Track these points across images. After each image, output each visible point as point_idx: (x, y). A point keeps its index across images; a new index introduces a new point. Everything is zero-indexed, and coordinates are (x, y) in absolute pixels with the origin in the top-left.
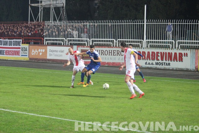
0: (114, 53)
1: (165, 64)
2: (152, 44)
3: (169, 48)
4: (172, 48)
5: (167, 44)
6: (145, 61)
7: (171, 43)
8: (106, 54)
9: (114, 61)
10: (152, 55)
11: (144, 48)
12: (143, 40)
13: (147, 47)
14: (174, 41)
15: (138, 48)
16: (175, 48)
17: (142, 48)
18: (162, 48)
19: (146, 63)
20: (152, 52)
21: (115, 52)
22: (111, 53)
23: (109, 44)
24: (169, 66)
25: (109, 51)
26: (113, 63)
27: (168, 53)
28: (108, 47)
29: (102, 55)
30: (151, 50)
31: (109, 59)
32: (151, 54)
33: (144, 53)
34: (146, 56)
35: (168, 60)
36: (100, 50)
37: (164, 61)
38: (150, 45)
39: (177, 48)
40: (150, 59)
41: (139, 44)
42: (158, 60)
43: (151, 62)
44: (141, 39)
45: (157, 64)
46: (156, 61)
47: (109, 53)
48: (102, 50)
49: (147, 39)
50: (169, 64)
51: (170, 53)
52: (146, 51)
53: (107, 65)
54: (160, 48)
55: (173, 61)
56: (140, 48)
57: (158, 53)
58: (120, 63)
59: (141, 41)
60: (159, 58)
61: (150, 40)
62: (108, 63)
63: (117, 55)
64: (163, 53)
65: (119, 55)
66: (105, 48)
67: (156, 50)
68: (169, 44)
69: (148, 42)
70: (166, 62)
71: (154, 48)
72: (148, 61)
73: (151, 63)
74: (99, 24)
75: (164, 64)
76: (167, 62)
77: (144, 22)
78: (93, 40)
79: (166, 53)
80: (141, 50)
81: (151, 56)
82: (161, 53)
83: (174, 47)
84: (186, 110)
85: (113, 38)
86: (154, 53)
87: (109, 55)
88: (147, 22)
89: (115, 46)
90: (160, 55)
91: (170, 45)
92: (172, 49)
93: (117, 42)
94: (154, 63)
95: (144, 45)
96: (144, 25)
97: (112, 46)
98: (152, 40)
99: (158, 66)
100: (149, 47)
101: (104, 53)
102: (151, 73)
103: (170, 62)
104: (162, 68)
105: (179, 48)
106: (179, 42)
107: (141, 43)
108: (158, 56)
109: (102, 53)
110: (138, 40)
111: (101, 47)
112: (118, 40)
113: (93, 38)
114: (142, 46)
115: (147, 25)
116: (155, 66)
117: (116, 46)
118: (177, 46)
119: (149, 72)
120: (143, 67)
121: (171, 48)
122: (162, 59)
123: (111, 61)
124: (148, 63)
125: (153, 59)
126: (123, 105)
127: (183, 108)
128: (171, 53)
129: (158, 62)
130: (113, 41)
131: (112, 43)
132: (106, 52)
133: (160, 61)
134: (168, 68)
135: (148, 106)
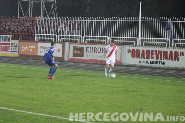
1: (161, 63)
2: (147, 42)
3: (165, 46)
4: (168, 46)
5: (163, 43)
6: (139, 60)
8: (99, 51)
10: (147, 53)
11: (139, 46)
12: (137, 38)
13: (142, 45)
15: (133, 46)
16: (171, 46)
17: (137, 46)
18: (158, 47)
19: (140, 62)
20: (147, 51)
23: (103, 41)
24: (164, 65)
25: (102, 48)
27: (164, 51)
28: (101, 45)
29: (94, 52)
30: (146, 49)
31: (102, 56)
32: (145, 52)
33: (138, 51)
34: (141, 54)
35: (164, 58)
36: (92, 48)
37: (159, 60)
38: (145, 43)
39: (172, 47)
41: (133, 41)
42: (153, 58)
43: (145, 60)
44: (135, 37)
45: (151, 62)
46: (150, 59)
47: (102, 50)
48: (94, 48)
49: (141, 37)
50: (164, 63)
51: (165, 51)
52: (141, 49)
53: (100, 63)
54: (155, 47)
55: (168, 60)
56: (135, 46)
57: (153, 51)
59: (135, 39)
60: (154, 56)
61: (144, 38)
62: (101, 61)
64: (159, 51)
66: (98, 45)
67: (150, 49)
68: (164, 43)
69: (143, 40)
70: (161, 61)
71: (149, 46)
72: (143, 60)
73: (145, 62)
75: (159, 63)
76: (163, 61)
77: (139, 20)
79: (161, 51)
80: (136, 48)
81: (145, 55)
82: (156, 51)
83: (169, 46)
86: (149, 51)
87: (102, 53)
88: (142, 20)
89: (108, 43)
90: (154, 53)
91: (166, 43)
92: (168, 48)
93: (111, 39)
94: (149, 62)
95: (139, 43)
96: (138, 22)
97: (105, 43)
98: (146, 38)
99: (153, 65)
100: (144, 45)
101: (97, 50)
102: (146, 71)
103: (165, 61)
104: (157, 67)
105: (175, 46)
106: (175, 40)
107: (135, 41)
108: (152, 54)
109: (94, 50)
110: (132, 38)
111: (94, 45)
112: (111, 37)
114: (136, 44)
115: (142, 22)
116: (149, 65)
118: (173, 44)
119: (144, 71)
120: (137, 65)
121: (166, 46)
122: (157, 58)
123: (104, 59)
124: (142, 62)
125: (148, 58)
128: (167, 51)
129: (153, 60)
130: (107, 38)
131: (105, 40)
132: (99, 49)
133: (155, 60)
134: (163, 67)
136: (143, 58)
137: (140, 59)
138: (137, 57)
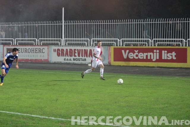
0: (36, 51)
1: (82, 60)
2: (70, 42)
3: (85, 45)
4: (88, 45)
5: (83, 42)
6: (63, 58)
7: (86, 41)
8: (29, 52)
9: (36, 58)
10: (70, 52)
11: (63, 46)
12: (61, 39)
13: (66, 45)
14: (89, 39)
15: (58, 46)
16: (90, 45)
17: (61, 46)
18: (79, 46)
19: (65, 59)
20: (70, 49)
21: (37, 49)
22: (34, 51)
23: (32, 43)
24: (85, 62)
25: (32, 49)
26: (36, 60)
27: (84, 50)
28: (31, 46)
29: (25, 53)
30: (69, 48)
31: (32, 56)
32: (69, 51)
33: (63, 50)
34: (65, 53)
35: (84, 56)
36: (23, 49)
37: (81, 57)
38: (68, 43)
39: (92, 45)
40: (68, 55)
41: (58, 42)
42: (75, 56)
43: (69, 58)
44: (60, 38)
45: (74, 60)
46: (73, 57)
47: (32, 51)
48: (25, 49)
49: (65, 38)
50: (85, 60)
51: (85, 50)
52: (65, 48)
53: (30, 62)
54: (77, 46)
55: (88, 57)
56: (59, 46)
57: (75, 50)
58: (42, 59)
59: (60, 40)
60: (77, 54)
61: (67, 39)
62: (31, 60)
63: (39, 53)
64: (80, 50)
65: (41, 53)
66: (28, 46)
67: (73, 48)
68: (84, 42)
69: (66, 41)
70: (82, 58)
71: (72, 46)
72: (67, 58)
73: (69, 59)
74: (22, 25)
75: (80, 59)
76: (84, 58)
77: (62, 23)
78: (17, 40)
79: (82, 50)
80: (60, 48)
81: (69, 53)
82: (78, 50)
83: (89, 45)
84: (96, 99)
85: (35, 38)
86: (72, 50)
87: (32, 53)
88: (65, 23)
89: (36, 45)
90: (76, 51)
91: (86, 42)
92: (88, 46)
93: (39, 41)
94: (72, 59)
95: (63, 43)
96: (62, 25)
97: (34, 45)
98: (69, 39)
99: (76, 62)
100: (67, 45)
101: (27, 51)
102: (69, 68)
103: (86, 58)
104: (79, 63)
105: (94, 45)
106: (93, 40)
107: (60, 41)
108: (75, 52)
109: (25, 51)
110: (57, 39)
111: (25, 46)
112: (39, 39)
113: (17, 38)
114: (61, 44)
115: (65, 25)
116: (72, 61)
117: (38, 44)
118: (92, 44)
119: (67, 67)
120: (62, 62)
121: (86, 45)
122: (79, 56)
123: (34, 58)
124: (66, 59)
125: (71, 56)
126: (41, 96)
127: (94, 98)
128: (87, 50)
129: (76, 58)
130: (35, 40)
131: (34, 42)
132: (29, 50)
133: (77, 57)
134: (84, 63)
135: (63, 96)
136: (67, 56)
137: (65, 57)
138: (62, 55)
